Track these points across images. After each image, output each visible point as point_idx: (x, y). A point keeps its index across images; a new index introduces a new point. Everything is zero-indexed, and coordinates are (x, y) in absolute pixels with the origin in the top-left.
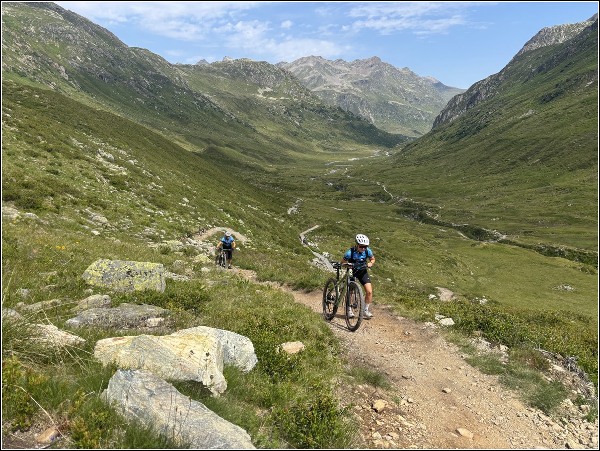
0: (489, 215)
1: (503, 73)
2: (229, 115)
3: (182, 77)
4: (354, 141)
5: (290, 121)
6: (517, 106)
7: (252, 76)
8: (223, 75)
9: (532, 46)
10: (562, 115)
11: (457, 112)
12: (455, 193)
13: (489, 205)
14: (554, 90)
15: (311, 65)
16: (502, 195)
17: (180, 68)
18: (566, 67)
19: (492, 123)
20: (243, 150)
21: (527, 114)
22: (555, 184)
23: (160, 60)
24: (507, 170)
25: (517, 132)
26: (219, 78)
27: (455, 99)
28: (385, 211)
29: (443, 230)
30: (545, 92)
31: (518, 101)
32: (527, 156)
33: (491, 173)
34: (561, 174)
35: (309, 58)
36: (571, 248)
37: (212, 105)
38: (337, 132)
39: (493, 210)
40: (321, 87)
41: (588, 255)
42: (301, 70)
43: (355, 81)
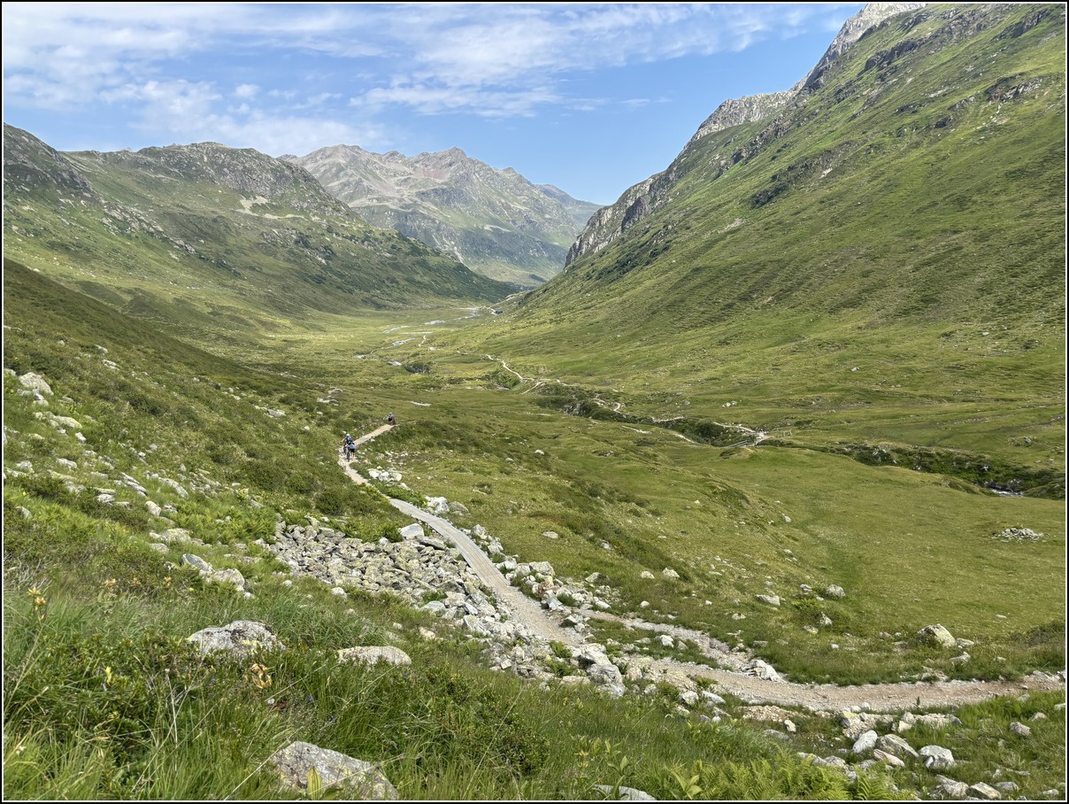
0: (715, 397)
1: (675, 169)
2: (181, 246)
3: (75, 173)
4: (431, 292)
5: (306, 256)
6: (713, 214)
7: (227, 175)
8: (168, 173)
9: (711, 129)
10: (793, 224)
11: (605, 236)
12: (637, 364)
13: (707, 380)
14: (771, 185)
15: (342, 161)
16: (723, 361)
17: (73, 156)
18: (779, 151)
19: (676, 243)
20: (213, 308)
21: (733, 225)
22: (813, 336)
23: (27, 140)
24: (719, 319)
25: (723, 254)
26: (159, 179)
27: (599, 214)
28: (517, 403)
29: (641, 431)
30: (756, 190)
31: (714, 205)
32: (751, 292)
33: (692, 326)
34: (817, 319)
35: (336, 149)
36: (901, 446)
37: (145, 226)
38: (398, 276)
39: (718, 388)
40: (362, 200)
41: (938, 458)
42: (322, 169)
43: (423, 190)
